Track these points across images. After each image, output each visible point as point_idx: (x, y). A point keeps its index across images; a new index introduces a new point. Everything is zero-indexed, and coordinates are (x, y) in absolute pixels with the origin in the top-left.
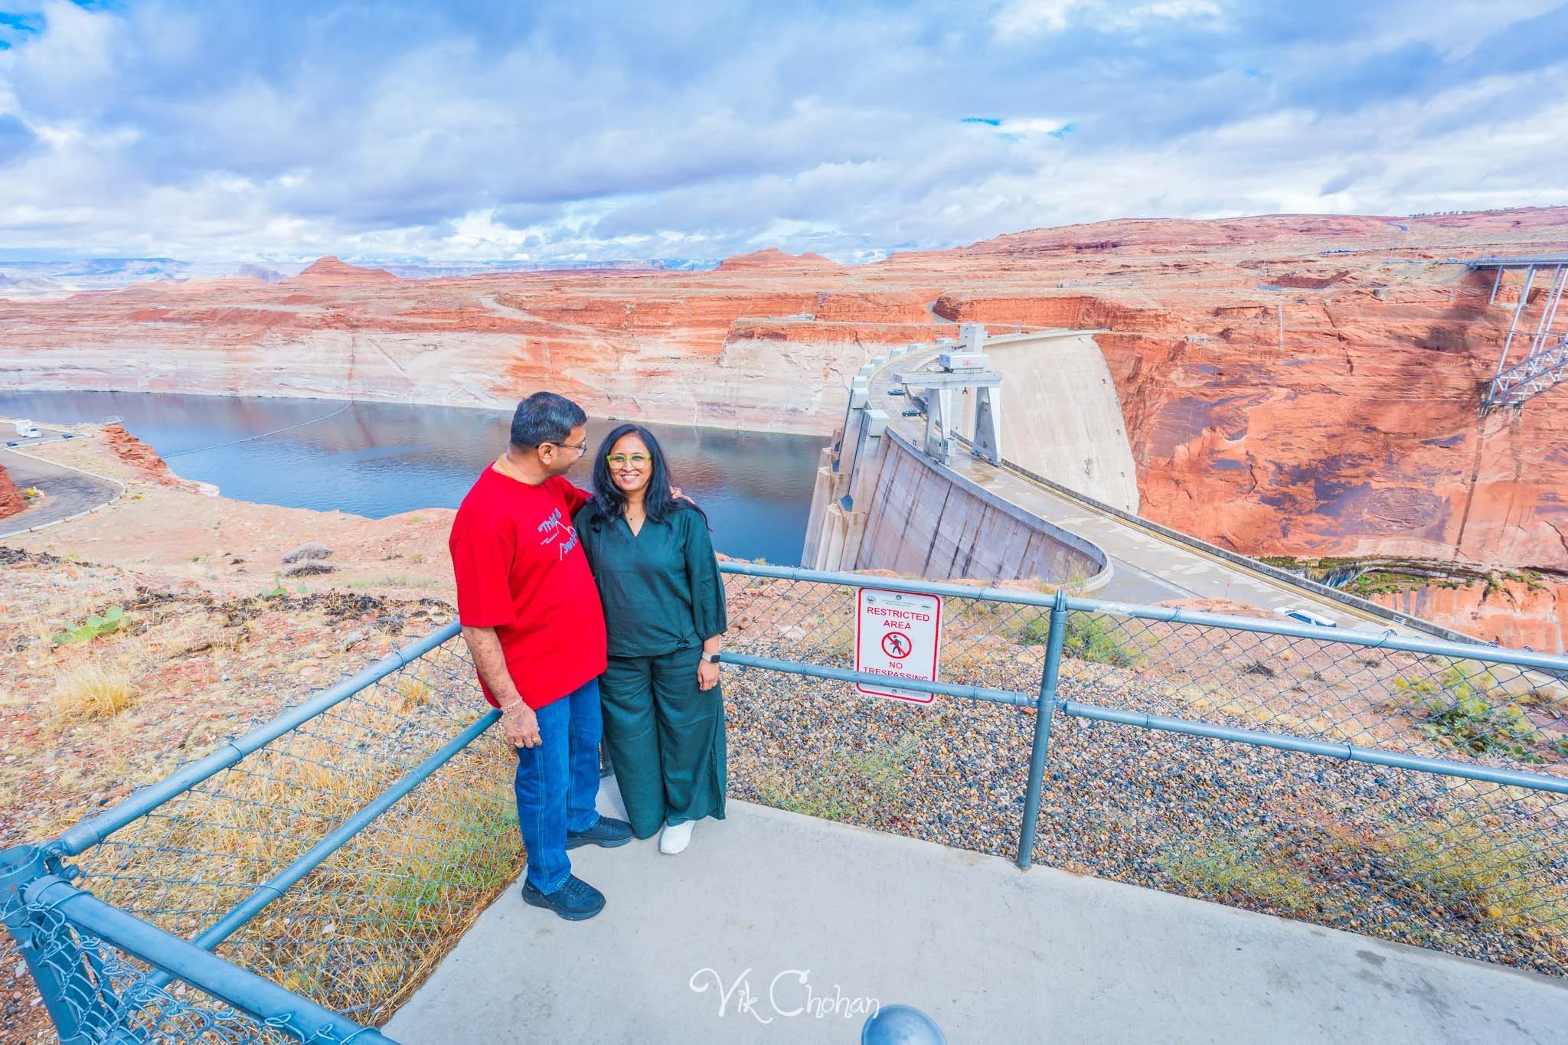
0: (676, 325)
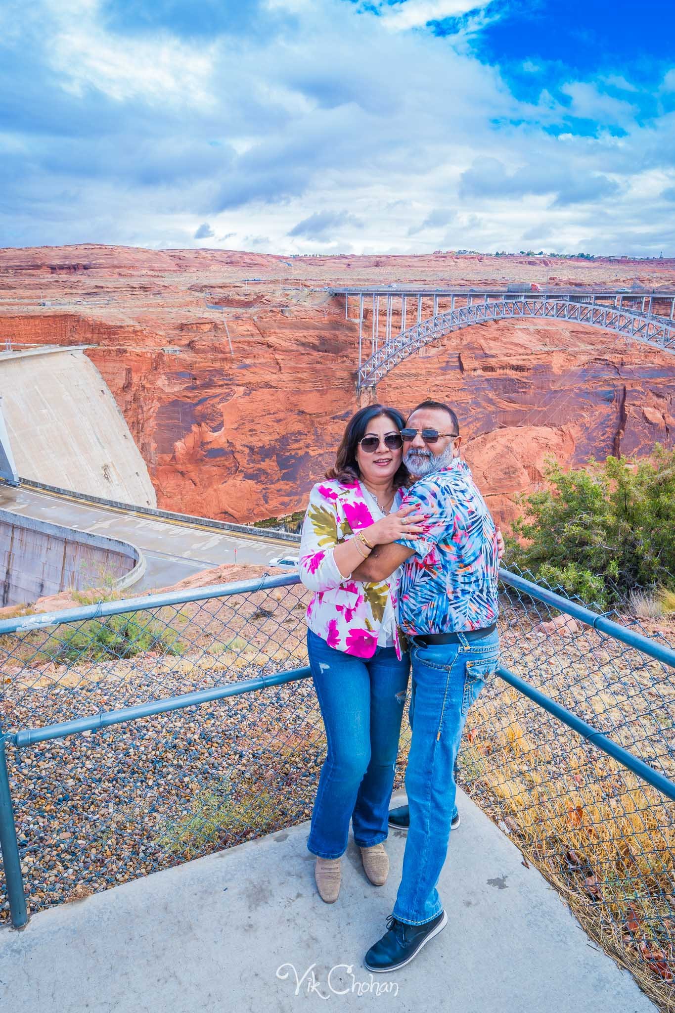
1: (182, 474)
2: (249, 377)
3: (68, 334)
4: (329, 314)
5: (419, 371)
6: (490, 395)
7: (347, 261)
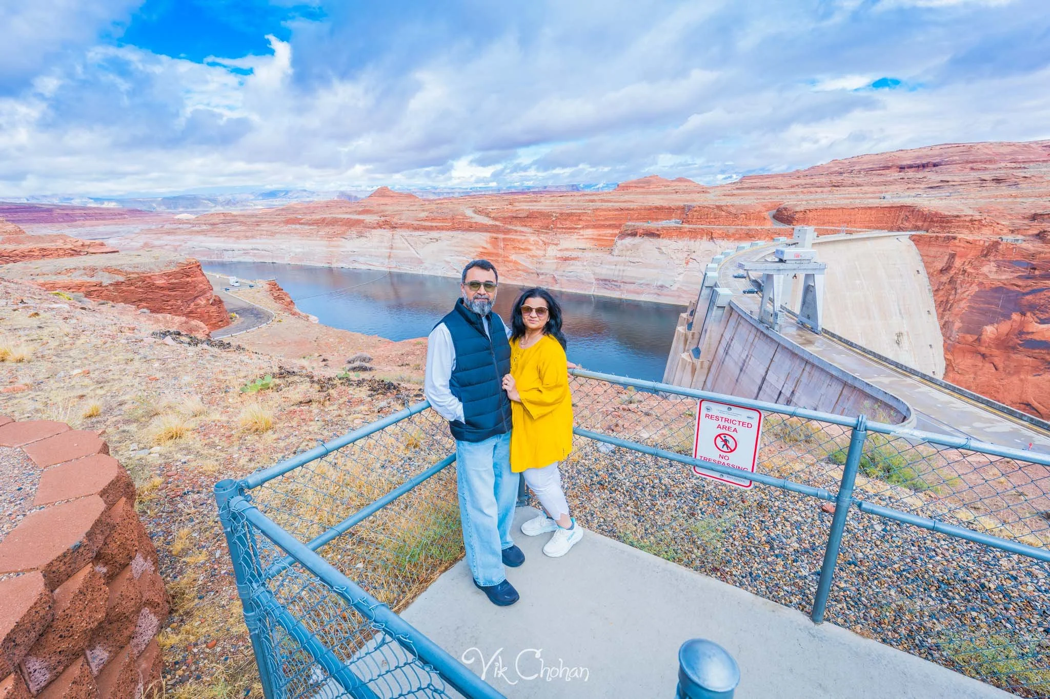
0: (587, 227)
1: (984, 356)
3: (900, 222)
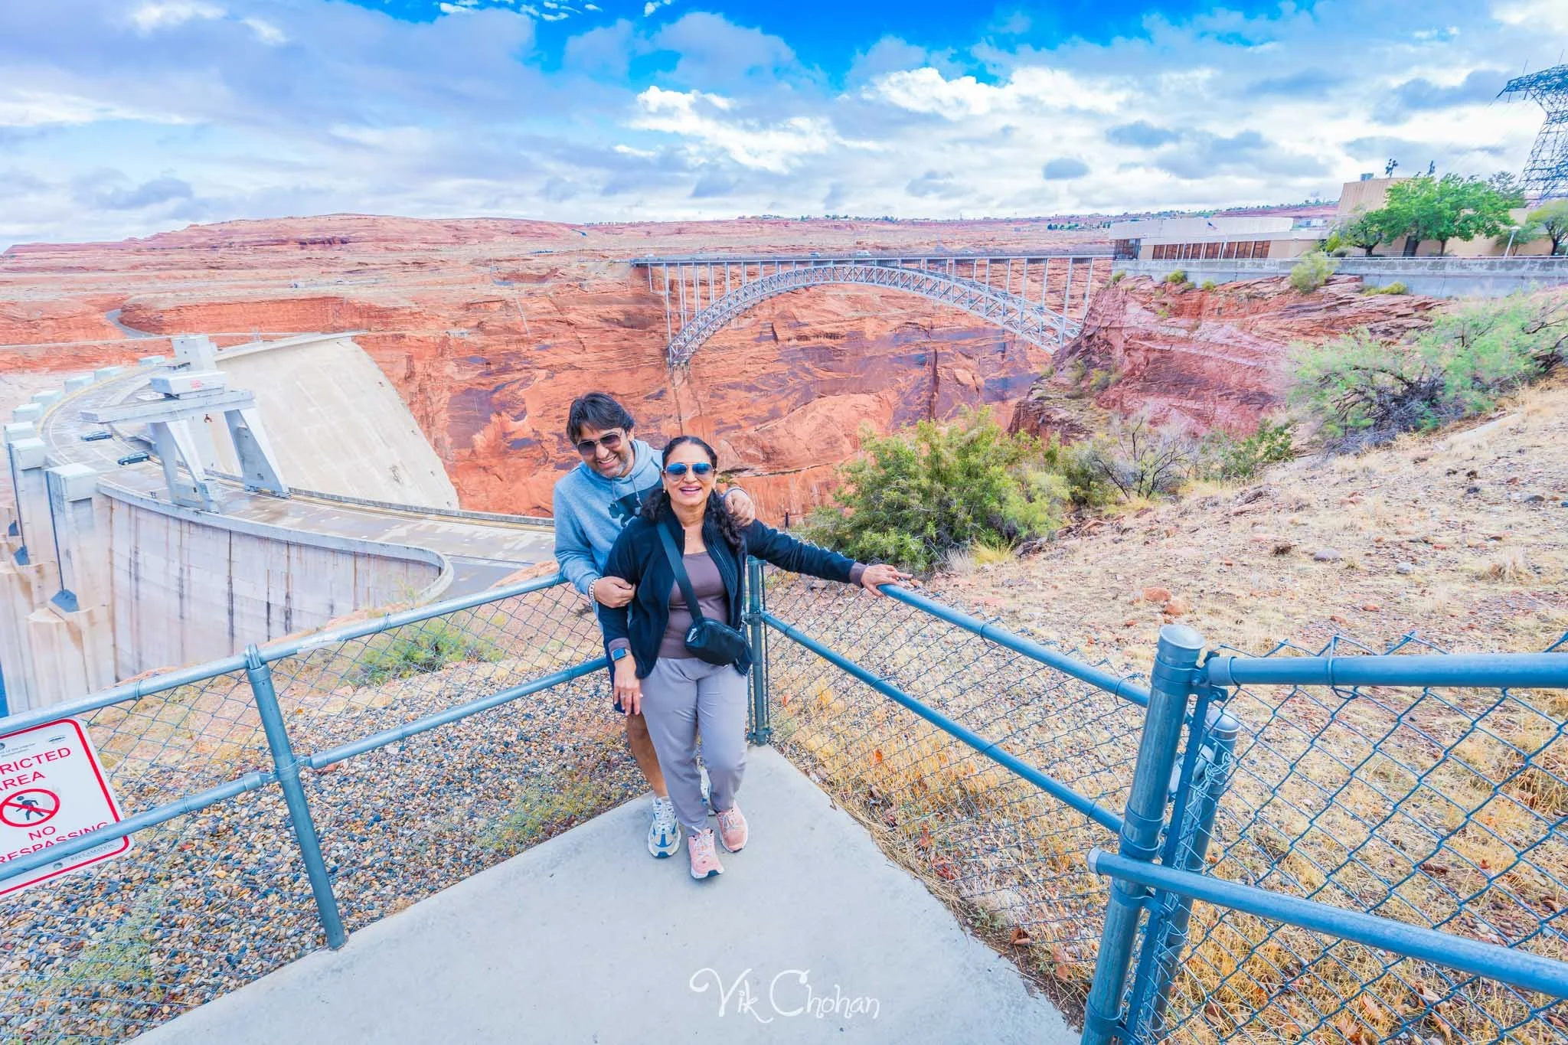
1: (484, 468)
2: (550, 359)
3: (331, 320)
4: (632, 287)
5: (732, 344)
6: (807, 365)
7: (647, 229)
